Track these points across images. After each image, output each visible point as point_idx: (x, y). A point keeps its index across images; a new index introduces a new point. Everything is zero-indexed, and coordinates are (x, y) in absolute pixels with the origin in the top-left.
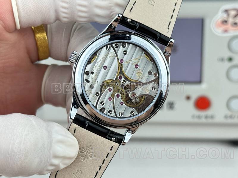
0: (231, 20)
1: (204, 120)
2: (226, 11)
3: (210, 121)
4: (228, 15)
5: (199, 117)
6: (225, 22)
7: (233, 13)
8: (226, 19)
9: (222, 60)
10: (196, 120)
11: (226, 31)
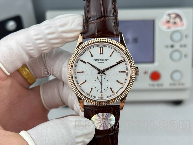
0: (172, 21)
1: (156, 87)
2: (169, 15)
3: (160, 87)
4: (170, 17)
5: (153, 85)
6: (168, 22)
7: (173, 16)
9: (167, 47)
10: (151, 87)
11: (169, 28)
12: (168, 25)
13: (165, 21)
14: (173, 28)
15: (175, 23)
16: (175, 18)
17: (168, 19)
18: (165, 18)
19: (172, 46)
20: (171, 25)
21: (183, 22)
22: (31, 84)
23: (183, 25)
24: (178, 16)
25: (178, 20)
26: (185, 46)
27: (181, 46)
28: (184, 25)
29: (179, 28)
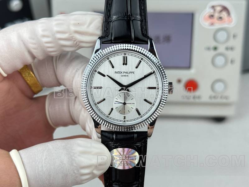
0: (217, 15)
2: (213, 7)
4: (215, 10)
6: (212, 16)
7: (219, 9)
8: (212, 14)
9: (209, 49)
11: (212, 24)
12: (210, 21)
13: (207, 15)
14: (218, 25)
15: (221, 18)
16: (221, 11)
17: (212, 12)
18: (209, 11)
19: (215, 49)
20: (215, 20)
21: (231, 17)
22: (35, 93)
23: (230, 22)
24: (225, 9)
25: (224, 14)
26: (232, 49)
27: (227, 49)
28: (232, 22)
29: (225, 25)
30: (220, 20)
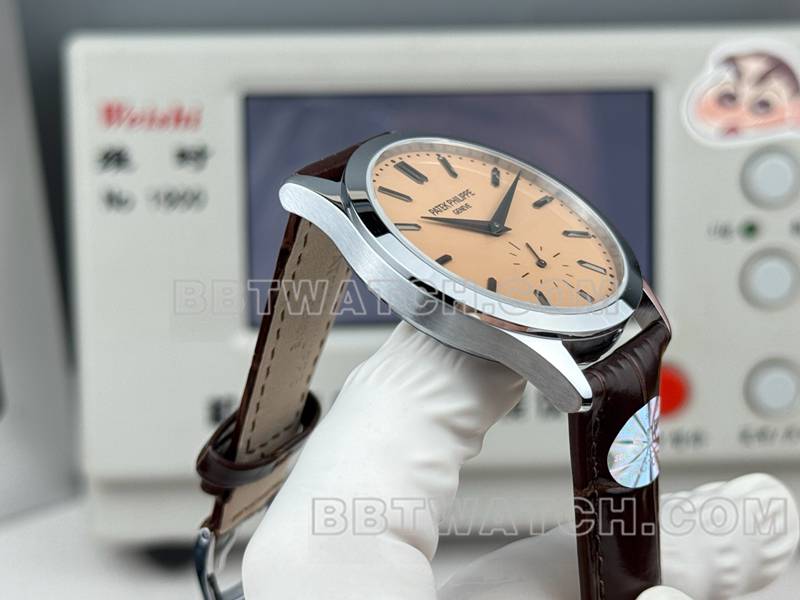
0: (747, 93)
4: (739, 75)
6: (728, 99)
7: (754, 67)
8: (730, 89)
9: (724, 232)
11: (732, 130)
19: (751, 230)
25: (777, 89)
27: (798, 229)
30: (761, 111)
